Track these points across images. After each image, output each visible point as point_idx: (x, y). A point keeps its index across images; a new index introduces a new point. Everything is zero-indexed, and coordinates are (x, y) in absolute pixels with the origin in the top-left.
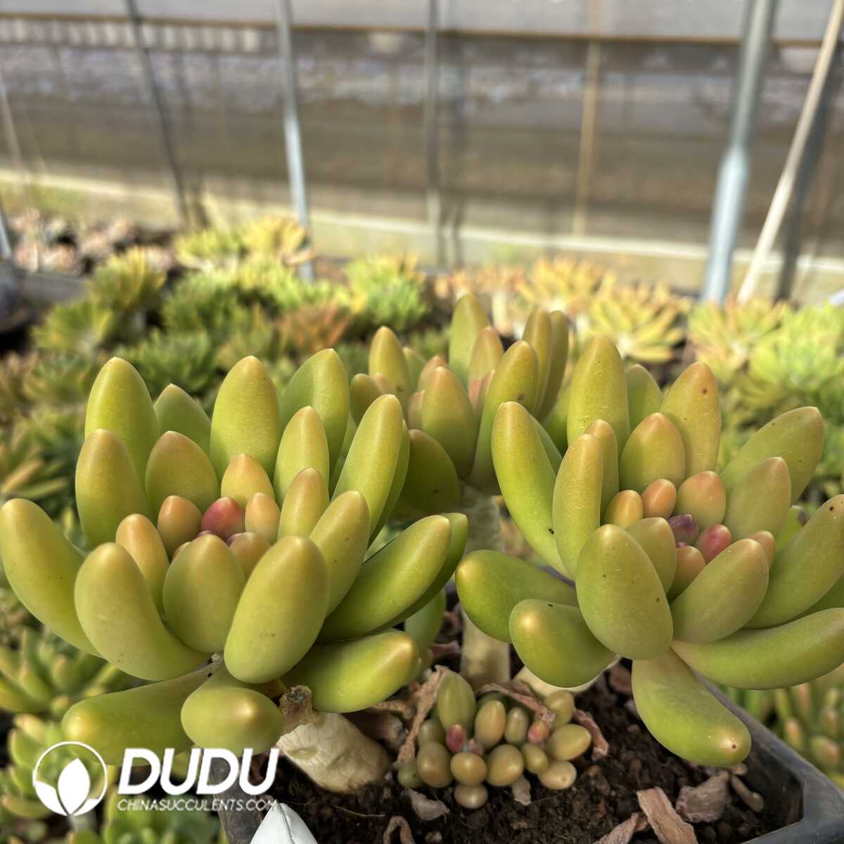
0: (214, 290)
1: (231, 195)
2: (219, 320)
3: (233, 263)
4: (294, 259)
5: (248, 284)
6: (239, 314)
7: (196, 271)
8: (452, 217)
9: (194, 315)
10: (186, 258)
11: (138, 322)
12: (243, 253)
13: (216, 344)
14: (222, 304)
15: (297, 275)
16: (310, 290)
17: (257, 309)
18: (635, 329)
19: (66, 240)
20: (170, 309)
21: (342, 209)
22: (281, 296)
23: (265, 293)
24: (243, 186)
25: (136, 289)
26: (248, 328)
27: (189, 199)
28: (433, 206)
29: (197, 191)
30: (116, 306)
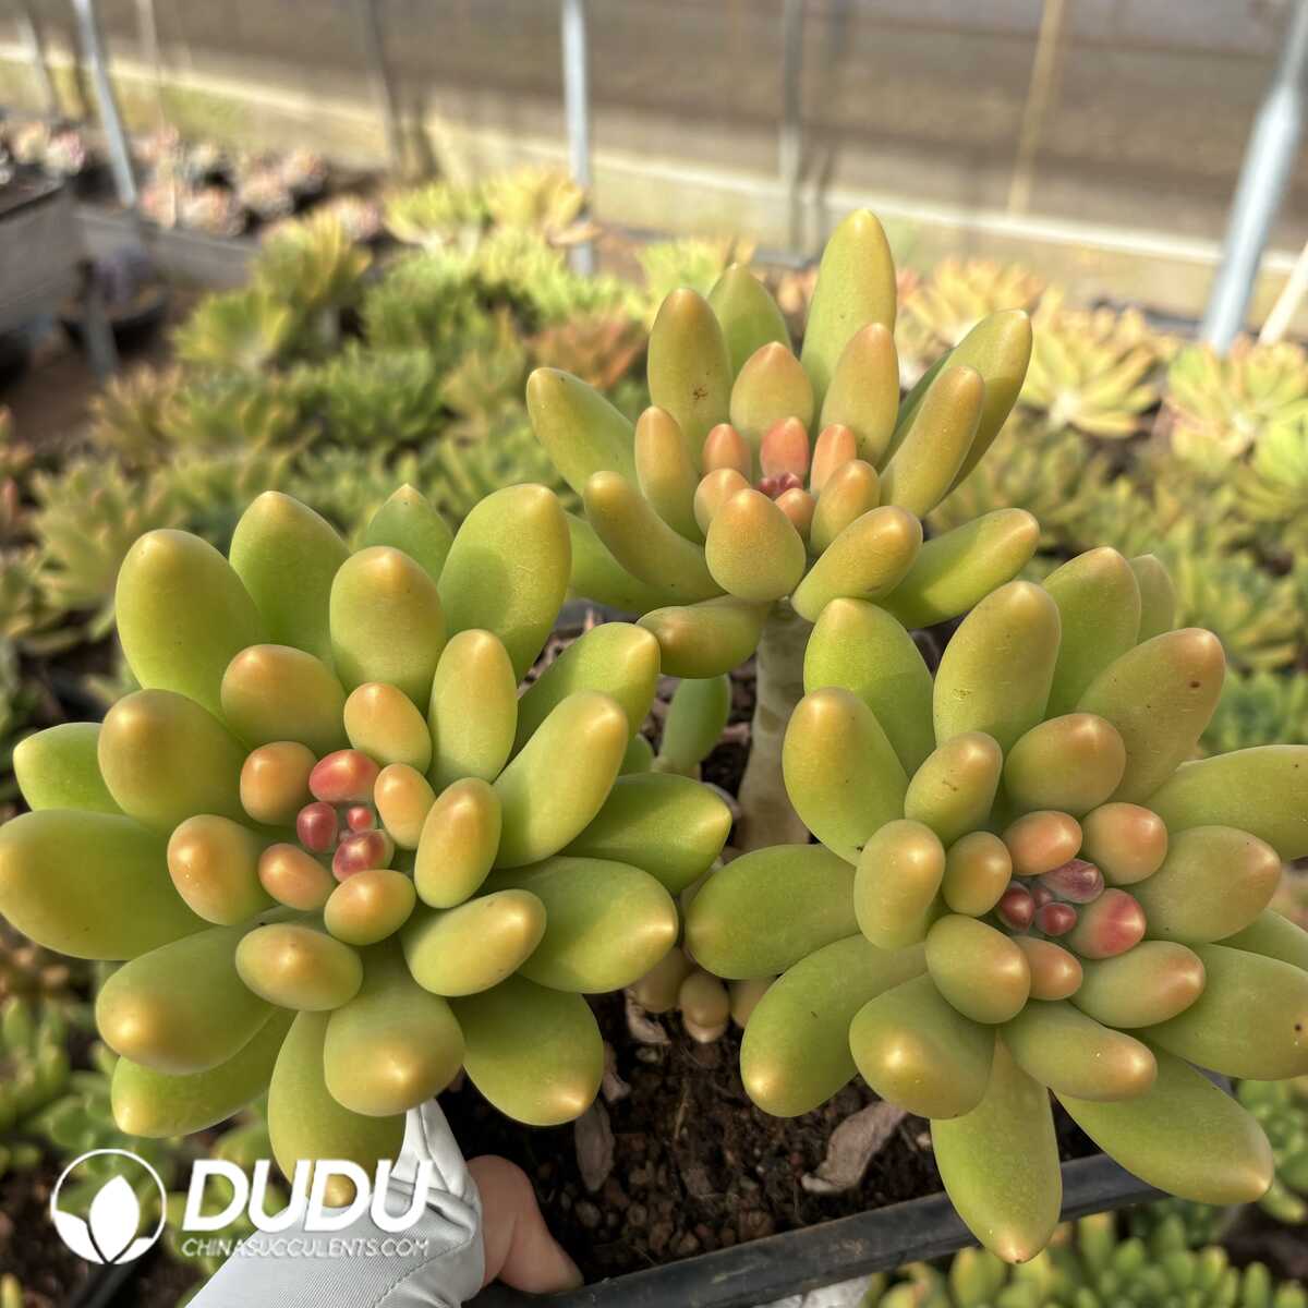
0: (441, 283)
1: (472, 120)
2: (447, 330)
3: (470, 237)
4: (564, 238)
5: (493, 276)
6: (478, 323)
7: (415, 247)
8: (817, 171)
9: (410, 321)
10: (400, 226)
11: (327, 327)
12: (488, 223)
13: (442, 369)
14: (452, 307)
15: (567, 265)
16: (586, 289)
17: (504, 317)
18: (1083, 382)
19: (218, 179)
20: (375, 310)
21: (644, 150)
22: (541, 298)
23: (516, 291)
24: (491, 106)
25: (326, 274)
26: (490, 347)
27: (406, 122)
28: (788, 152)
29: (420, 110)
30: (295, 301)
